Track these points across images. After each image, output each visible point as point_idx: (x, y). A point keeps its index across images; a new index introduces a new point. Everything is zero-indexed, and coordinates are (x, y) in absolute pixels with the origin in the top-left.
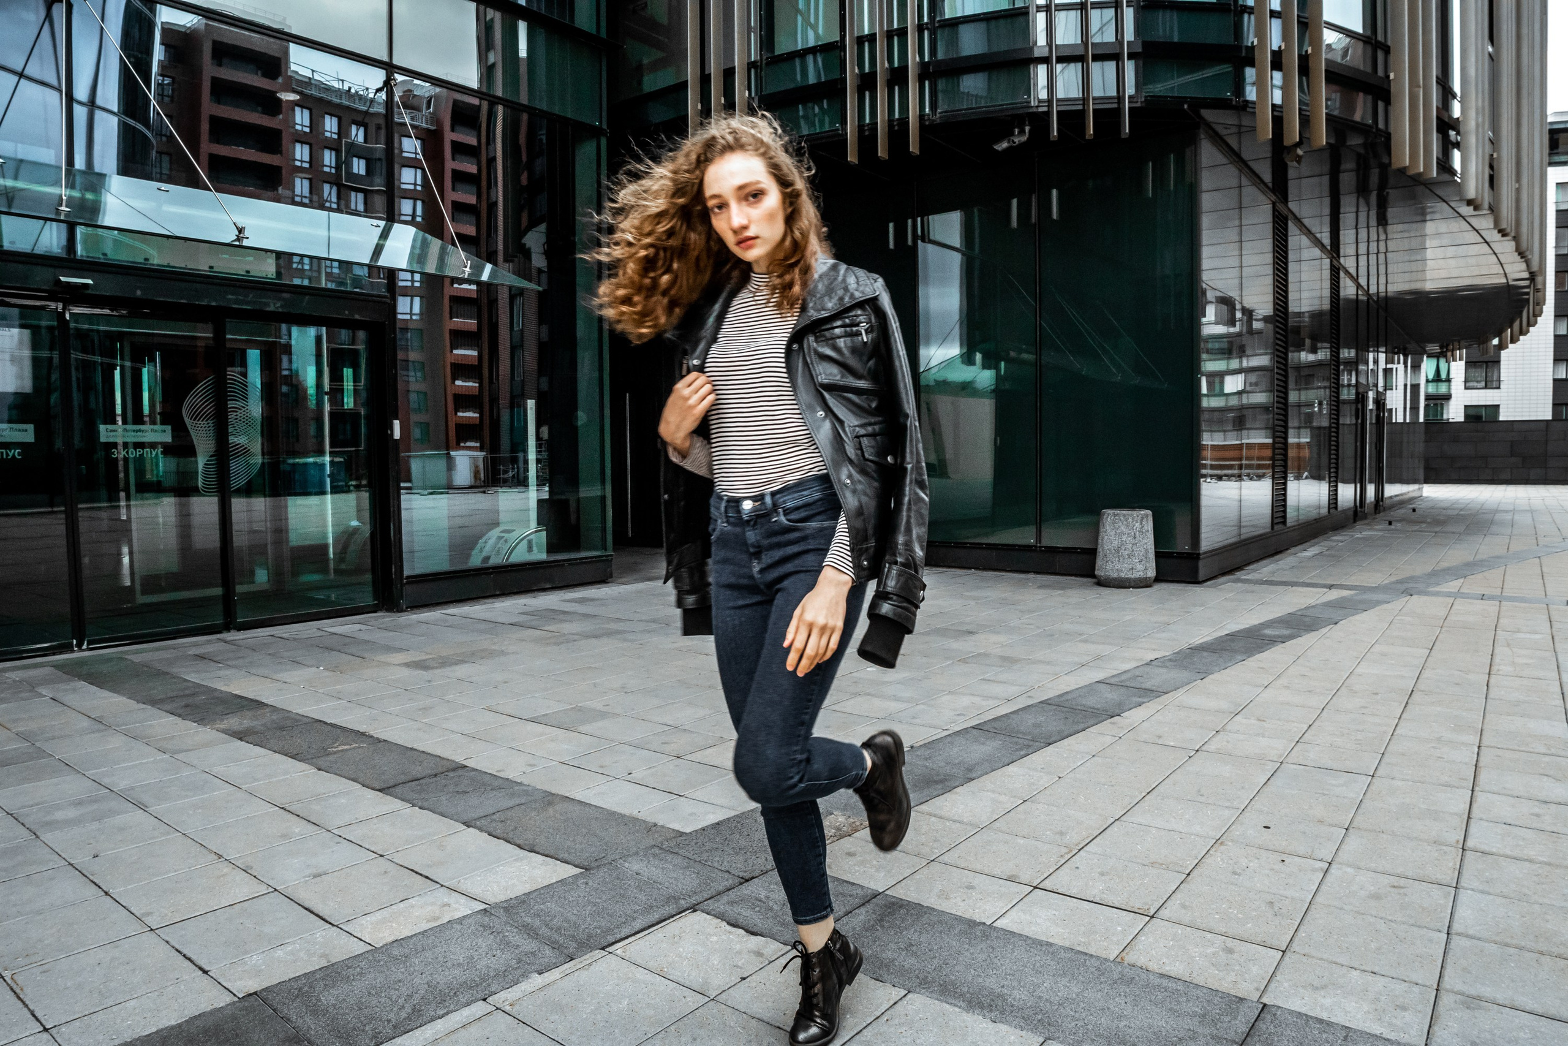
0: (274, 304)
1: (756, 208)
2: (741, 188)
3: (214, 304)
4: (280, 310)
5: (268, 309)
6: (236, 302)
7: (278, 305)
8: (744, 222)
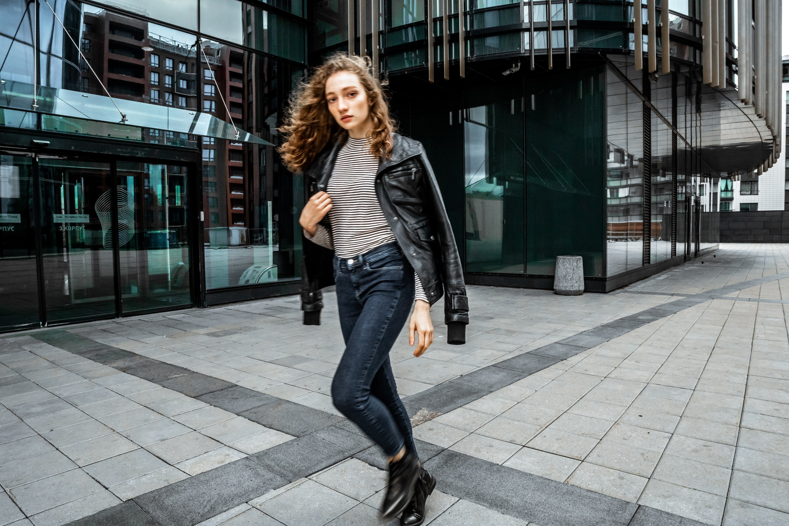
0: (141, 153)
1: (353, 101)
2: (345, 89)
3: (110, 153)
4: (144, 156)
5: (138, 156)
6: (122, 152)
7: (143, 154)
8: (346, 107)
